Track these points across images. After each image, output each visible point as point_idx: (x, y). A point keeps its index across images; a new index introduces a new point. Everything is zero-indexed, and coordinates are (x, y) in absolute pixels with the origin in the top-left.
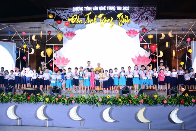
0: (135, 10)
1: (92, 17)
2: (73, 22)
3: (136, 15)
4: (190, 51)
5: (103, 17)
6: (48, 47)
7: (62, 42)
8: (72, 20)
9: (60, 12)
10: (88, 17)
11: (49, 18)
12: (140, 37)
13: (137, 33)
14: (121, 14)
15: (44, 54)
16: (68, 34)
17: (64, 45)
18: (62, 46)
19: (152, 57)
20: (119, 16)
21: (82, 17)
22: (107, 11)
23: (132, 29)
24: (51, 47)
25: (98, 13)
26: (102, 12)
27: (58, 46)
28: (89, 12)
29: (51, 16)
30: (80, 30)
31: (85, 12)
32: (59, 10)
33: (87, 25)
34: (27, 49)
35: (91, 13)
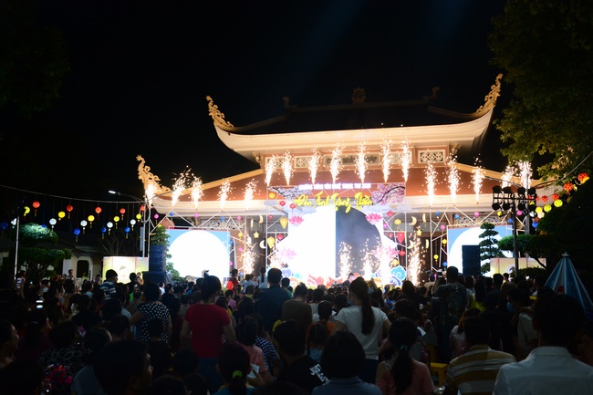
0: (379, 187)
1: (323, 198)
2: (299, 205)
3: (379, 194)
4: (444, 242)
5: (337, 198)
6: (269, 236)
7: (287, 229)
8: (299, 202)
9: (284, 190)
10: (319, 198)
11: (269, 198)
12: (384, 223)
13: (380, 218)
14: (360, 193)
15: (265, 245)
16: (294, 220)
17: (289, 233)
18: (287, 235)
19: (399, 248)
20: (357, 196)
21: (310, 197)
22: (342, 190)
23: (374, 213)
24: (273, 236)
25: (330, 192)
26: (337, 191)
27: (283, 234)
28: (319, 191)
29: (272, 196)
30: (308, 214)
31: (315, 192)
32: (282, 188)
33: (317, 209)
34: (242, 238)
35: (322, 192)
